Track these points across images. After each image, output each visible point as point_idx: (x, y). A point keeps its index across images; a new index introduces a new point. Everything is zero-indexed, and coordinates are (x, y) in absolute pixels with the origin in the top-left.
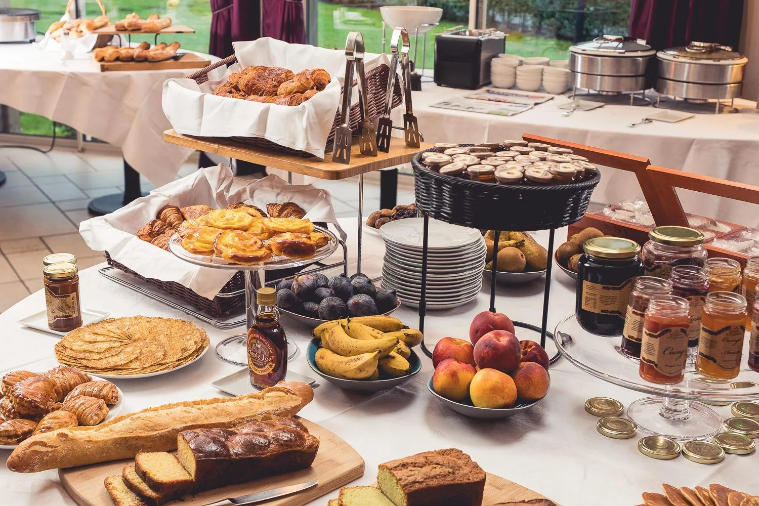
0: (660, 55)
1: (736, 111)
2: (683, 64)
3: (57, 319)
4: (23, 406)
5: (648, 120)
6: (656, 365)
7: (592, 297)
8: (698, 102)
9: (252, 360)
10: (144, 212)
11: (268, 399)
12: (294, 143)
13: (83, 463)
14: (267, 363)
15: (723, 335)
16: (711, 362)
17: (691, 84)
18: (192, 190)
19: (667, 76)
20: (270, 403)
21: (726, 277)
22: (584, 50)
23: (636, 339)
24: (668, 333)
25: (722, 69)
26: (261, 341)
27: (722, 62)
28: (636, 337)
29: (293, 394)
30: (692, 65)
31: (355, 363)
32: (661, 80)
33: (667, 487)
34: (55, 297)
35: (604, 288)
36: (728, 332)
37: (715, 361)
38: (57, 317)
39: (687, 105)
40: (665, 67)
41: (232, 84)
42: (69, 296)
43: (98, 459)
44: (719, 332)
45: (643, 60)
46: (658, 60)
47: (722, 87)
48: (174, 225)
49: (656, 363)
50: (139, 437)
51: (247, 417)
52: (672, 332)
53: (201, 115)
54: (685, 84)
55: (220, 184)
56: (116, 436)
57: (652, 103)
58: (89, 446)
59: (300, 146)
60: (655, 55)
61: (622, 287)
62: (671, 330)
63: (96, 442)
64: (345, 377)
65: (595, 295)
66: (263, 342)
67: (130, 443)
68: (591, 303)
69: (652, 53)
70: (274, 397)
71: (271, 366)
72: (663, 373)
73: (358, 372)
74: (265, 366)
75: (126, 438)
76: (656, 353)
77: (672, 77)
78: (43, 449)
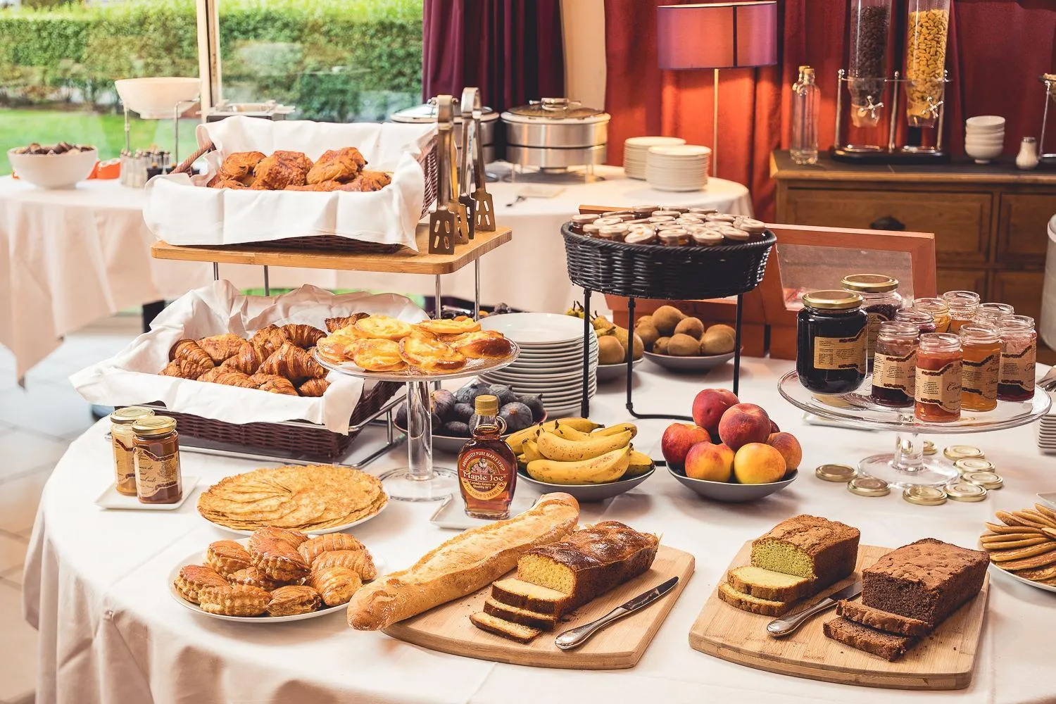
0: (507, 116)
1: (603, 179)
2: (539, 126)
3: (159, 489)
4: (284, 570)
5: (521, 198)
6: (941, 404)
7: (829, 353)
8: (558, 171)
9: (472, 485)
10: (151, 352)
11: (550, 514)
12: (382, 236)
13: (421, 610)
14: (496, 484)
15: (987, 365)
16: (976, 395)
17: (549, 150)
18: (194, 318)
19: (520, 143)
20: (554, 517)
21: (940, 315)
22: (415, 118)
23: (894, 387)
24: (951, 368)
25: (584, 129)
26: (486, 458)
27: (586, 121)
28: (893, 384)
29: (568, 505)
30: (549, 126)
31: (605, 464)
32: (512, 149)
33: (1002, 517)
34: (157, 460)
35: (841, 341)
36: (991, 361)
37: (980, 393)
38: (159, 486)
39: (544, 176)
40: (516, 132)
41: (231, 176)
42: (173, 456)
43: (433, 604)
44: (983, 363)
45: (488, 127)
46: (505, 124)
47: (585, 150)
48: (201, 363)
49: (941, 401)
50: (465, 571)
51: (544, 535)
52: (954, 366)
53: (221, 217)
54: (543, 150)
55: (230, 305)
56: (441, 574)
57: (500, 177)
58: (422, 589)
59: (391, 239)
60: (500, 118)
61: (858, 338)
62: (952, 365)
63: (426, 584)
64: (592, 482)
65: (831, 350)
66: (490, 459)
67: (457, 580)
68: (827, 360)
69: (495, 116)
70: (555, 511)
71: (502, 486)
72: (948, 410)
73: (612, 472)
74: (493, 487)
75: (453, 575)
76: (940, 391)
77: (525, 143)
78: (388, 599)
